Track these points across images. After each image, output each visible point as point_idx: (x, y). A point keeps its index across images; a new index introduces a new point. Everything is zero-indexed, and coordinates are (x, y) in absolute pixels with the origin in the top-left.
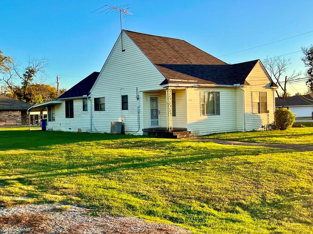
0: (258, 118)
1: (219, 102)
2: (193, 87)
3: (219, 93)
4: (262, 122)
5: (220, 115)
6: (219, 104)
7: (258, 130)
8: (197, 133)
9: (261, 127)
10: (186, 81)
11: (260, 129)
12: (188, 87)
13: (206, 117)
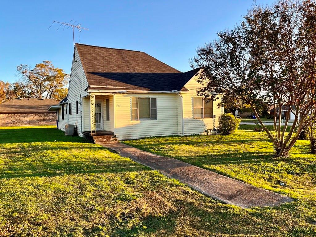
0: (200, 123)
1: (156, 108)
2: (121, 93)
3: (155, 99)
4: (207, 127)
5: (156, 119)
6: (156, 109)
7: (200, 134)
8: (128, 137)
9: (204, 131)
10: (113, 87)
11: (203, 134)
12: (115, 93)
13: (138, 122)
